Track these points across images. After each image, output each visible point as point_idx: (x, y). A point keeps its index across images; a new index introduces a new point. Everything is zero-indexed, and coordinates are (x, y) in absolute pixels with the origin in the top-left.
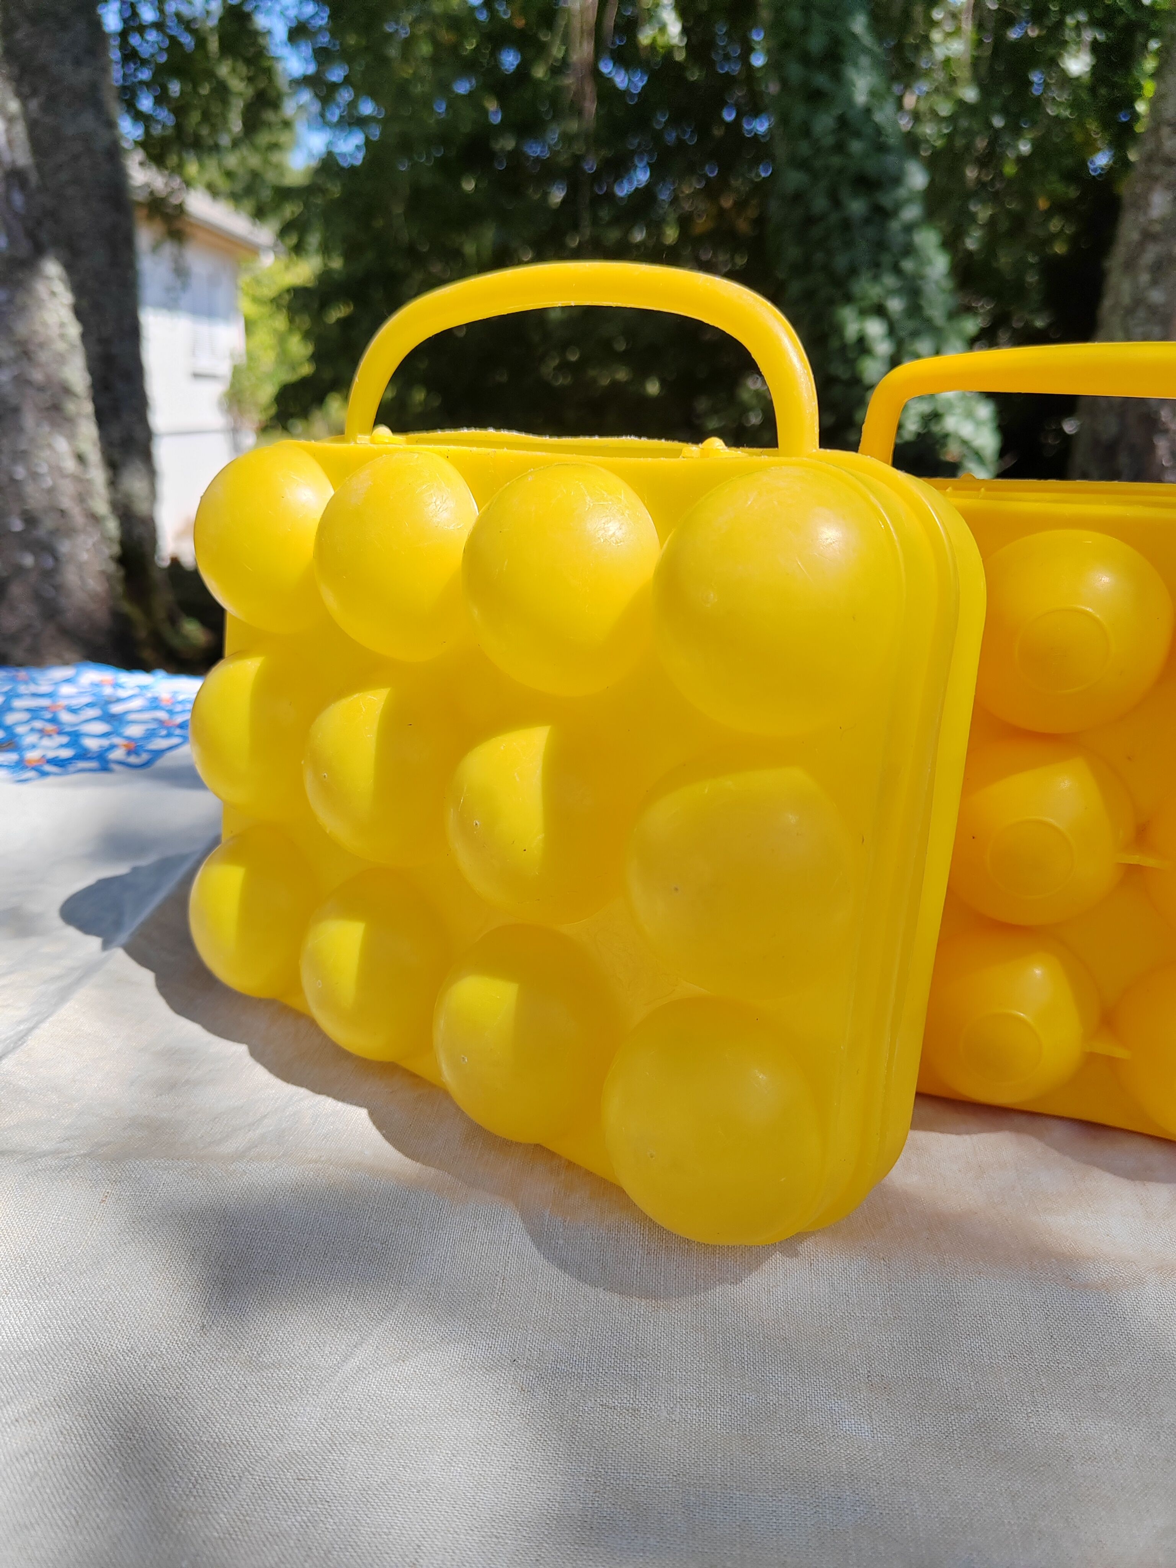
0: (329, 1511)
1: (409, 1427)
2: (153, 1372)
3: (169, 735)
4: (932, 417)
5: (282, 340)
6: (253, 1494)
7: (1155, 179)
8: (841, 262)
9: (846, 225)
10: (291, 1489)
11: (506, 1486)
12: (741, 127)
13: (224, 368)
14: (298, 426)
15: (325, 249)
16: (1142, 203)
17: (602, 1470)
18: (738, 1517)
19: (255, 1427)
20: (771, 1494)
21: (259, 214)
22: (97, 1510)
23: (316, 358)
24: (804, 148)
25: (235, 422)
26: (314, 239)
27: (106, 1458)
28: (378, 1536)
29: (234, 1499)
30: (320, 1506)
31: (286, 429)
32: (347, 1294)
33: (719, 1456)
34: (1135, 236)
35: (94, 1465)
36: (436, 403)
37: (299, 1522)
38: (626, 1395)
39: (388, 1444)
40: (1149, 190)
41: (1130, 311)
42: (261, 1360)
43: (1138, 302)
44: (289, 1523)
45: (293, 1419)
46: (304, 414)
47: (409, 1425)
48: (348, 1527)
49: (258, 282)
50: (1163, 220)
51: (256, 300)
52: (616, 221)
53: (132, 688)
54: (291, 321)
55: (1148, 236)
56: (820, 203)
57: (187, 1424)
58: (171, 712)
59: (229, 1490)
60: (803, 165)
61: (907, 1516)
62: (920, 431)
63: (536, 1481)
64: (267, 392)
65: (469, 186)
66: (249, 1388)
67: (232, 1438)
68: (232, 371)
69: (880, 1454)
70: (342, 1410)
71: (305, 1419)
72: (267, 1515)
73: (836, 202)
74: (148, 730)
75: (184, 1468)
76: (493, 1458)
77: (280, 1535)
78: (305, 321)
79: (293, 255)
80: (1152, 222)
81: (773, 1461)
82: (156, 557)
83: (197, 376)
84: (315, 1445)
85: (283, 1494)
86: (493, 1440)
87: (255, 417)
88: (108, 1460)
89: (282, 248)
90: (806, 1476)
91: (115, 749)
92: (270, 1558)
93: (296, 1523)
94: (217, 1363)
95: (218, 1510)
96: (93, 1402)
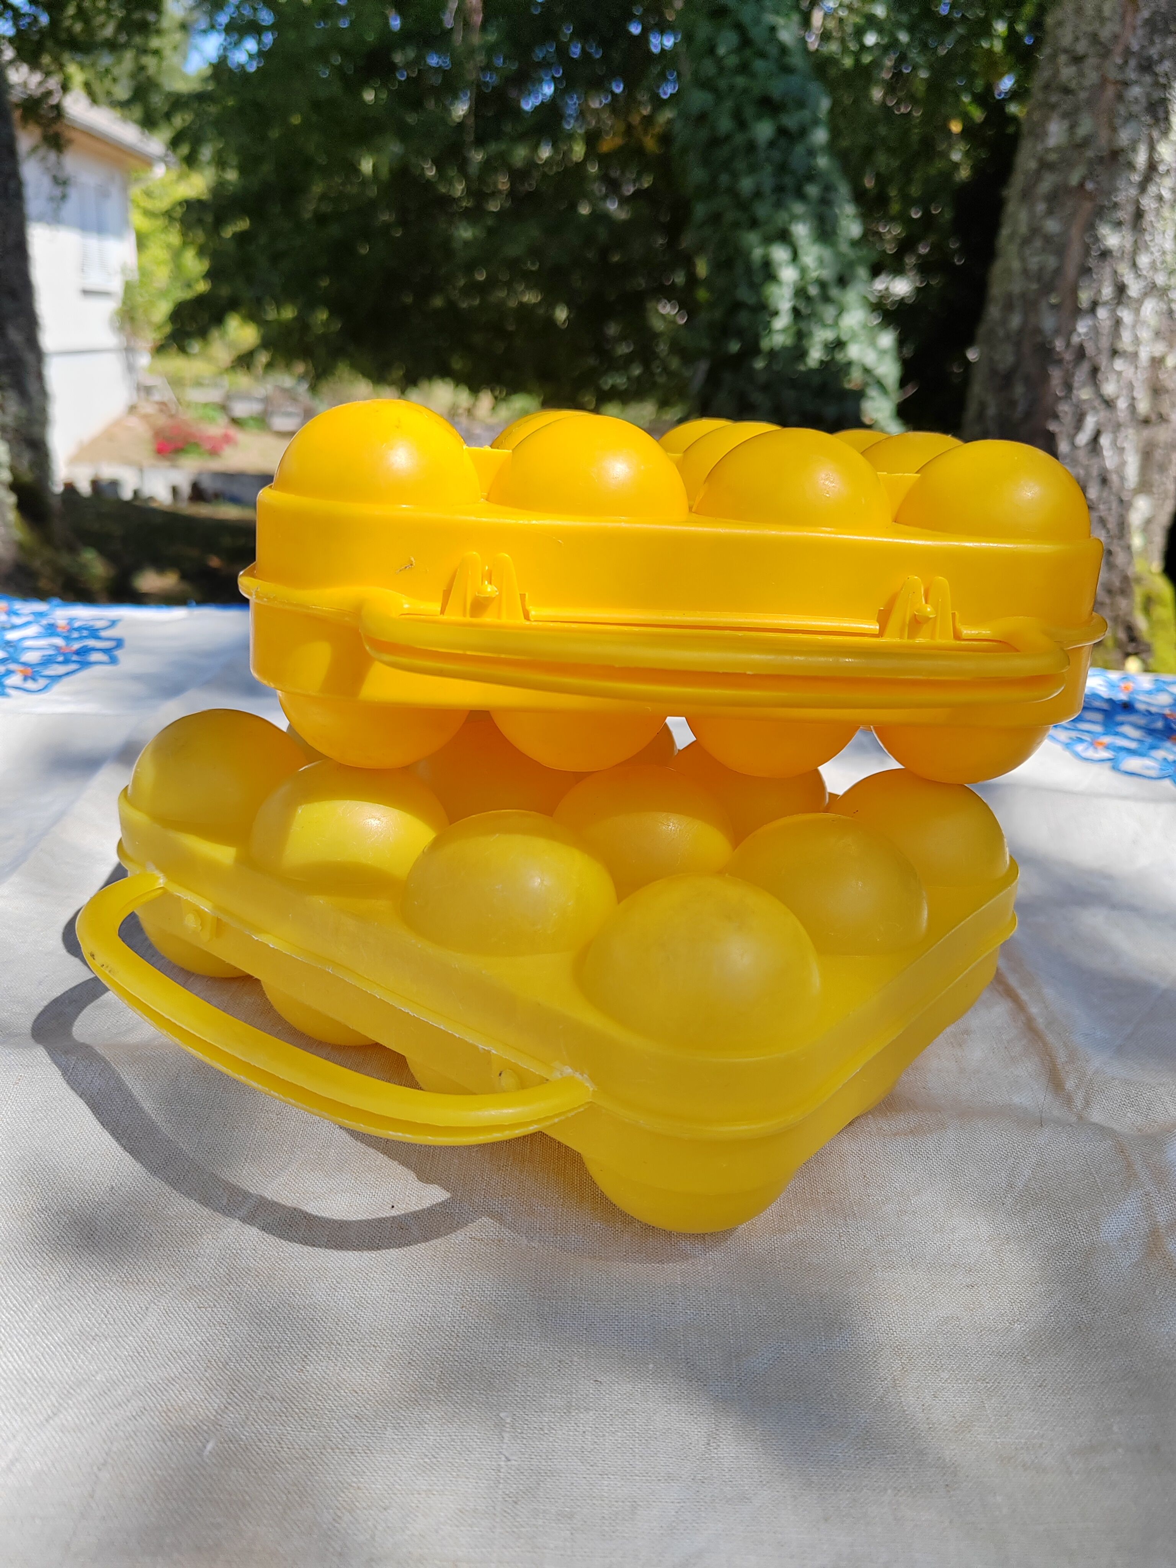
0: (226, 1331)
1: (298, 1262)
2: (66, 1226)
3: (66, 662)
4: (834, 345)
5: (177, 255)
6: (159, 1320)
7: (1053, 107)
8: (746, 184)
9: (751, 147)
10: (193, 1315)
11: (384, 1305)
12: (647, 42)
13: (116, 285)
14: (196, 347)
15: (220, 163)
16: (1040, 134)
17: (469, 1290)
18: (585, 1322)
19: (160, 1268)
20: (614, 1302)
21: (148, 123)
22: (19, 1337)
23: (211, 275)
24: (708, 68)
25: (128, 341)
26: (206, 153)
27: (26, 1296)
28: (269, 1349)
29: (142, 1325)
30: (218, 1328)
31: (183, 350)
32: (245, 1157)
33: (571, 1273)
34: (1033, 165)
35: (15, 1302)
36: (337, 326)
37: (200, 1342)
38: (492, 1229)
39: (279, 1276)
40: (1046, 119)
41: (1026, 241)
42: (165, 1212)
43: (1035, 231)
44: (191, 1342)
45: (194, 1260)
46: (203, 334)
47: (299, 1260)
48: (243, 1343)
49: (148, 194)
50: (1058, 149)
51: (149, 214)
52: (521, 137)
53: (27, 615)
54: (184, 234)
55: (1045, 166)
56: (725, 124)
57: (98, 1267)
58: (67, 638)
59: (137, 1318)
60: (706, 84)
61: (730, 1316)
62: (824, 358)
63: (410, 1300)
64: (162, 310)
65: (369, 96)
66: (154, 1236)
67: (139, 1277)
68: (124, 288)
69: (710, 1268)
70: (239, 1251)
71: (205, 1259)
72: (171, 1336)
73: (742, 124)
74: (44, 656)
75: (96, 1302)
76: (373, 1283)
77: (183, 1352)
78: (200, 236)
79: (185, 166)
80: (1048, 150)
81: (617, 1276)
82: (50, 483)
83: (86, 293)
84: (214, 1280)
85: (185, 1320)
86: (374, 1269)
87: (150, 337)
88: (28, 1298)
89: (172, 158)
90: (646, 1287)
91: (12, 675)
92: (174, 1370)
93: (197, 1342)
94: (125, 1217)
95: (127, 1334)
96: (12, 1252)
